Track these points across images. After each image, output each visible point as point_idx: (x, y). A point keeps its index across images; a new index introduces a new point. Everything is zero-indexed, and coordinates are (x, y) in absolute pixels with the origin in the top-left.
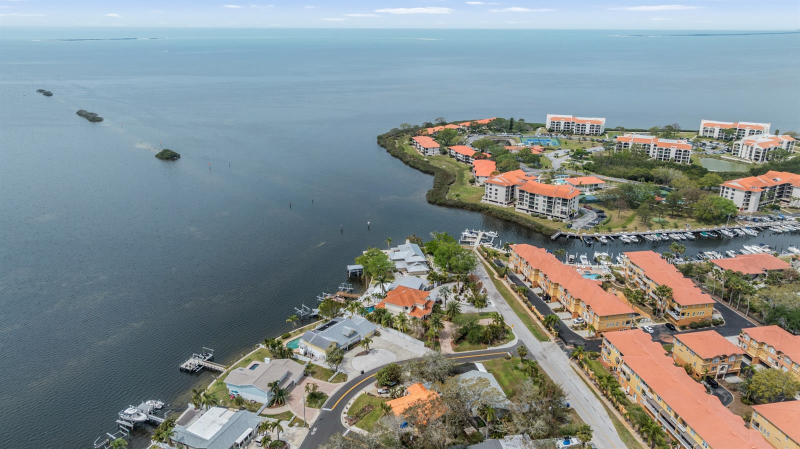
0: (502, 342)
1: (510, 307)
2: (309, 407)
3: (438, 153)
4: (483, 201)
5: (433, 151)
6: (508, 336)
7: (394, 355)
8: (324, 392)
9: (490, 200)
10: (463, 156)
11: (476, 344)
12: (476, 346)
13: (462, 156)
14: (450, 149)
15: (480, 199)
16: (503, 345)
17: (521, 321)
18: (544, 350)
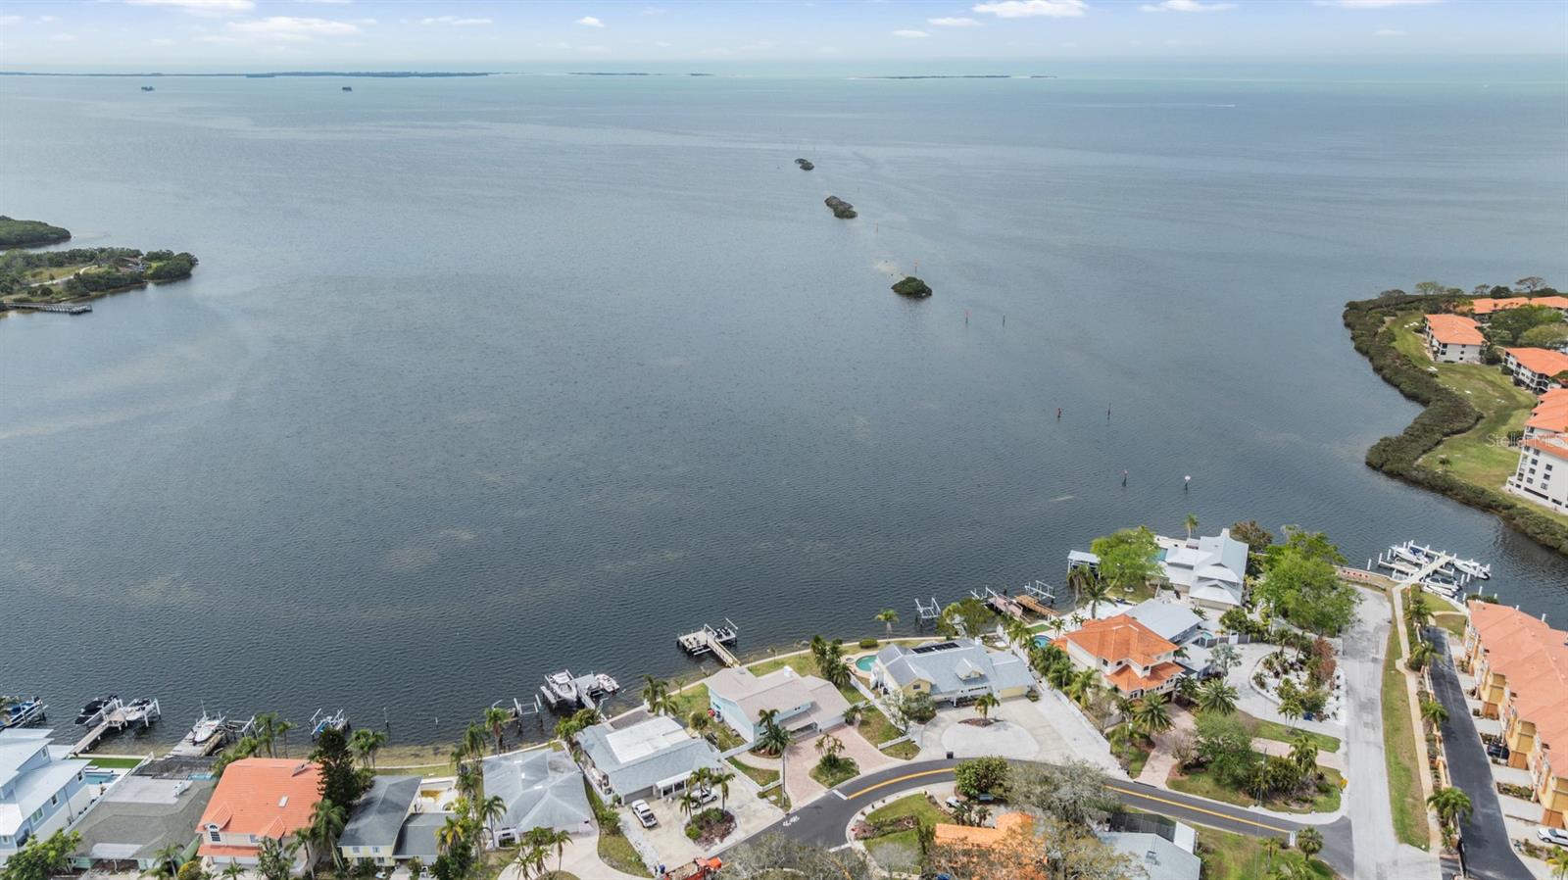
0: (1294, 806)
1: (1382, 742)
2: (815, 777)
3: (1473, 358)
4: (1508, 486)
5: (1462, 353)
6: (1321, 799)
7: (1036, 748)
8: (858, 763)
9: (1526, 489)
10: (1534, 374)
11: (1228, 789)
12: (1227, 793)
13: (1529, 374)
14: (1508, 354)
15: (1504, 483)
16: (1294, 815)
17: (1386, 779)
18: (1395, 863)
